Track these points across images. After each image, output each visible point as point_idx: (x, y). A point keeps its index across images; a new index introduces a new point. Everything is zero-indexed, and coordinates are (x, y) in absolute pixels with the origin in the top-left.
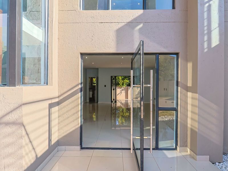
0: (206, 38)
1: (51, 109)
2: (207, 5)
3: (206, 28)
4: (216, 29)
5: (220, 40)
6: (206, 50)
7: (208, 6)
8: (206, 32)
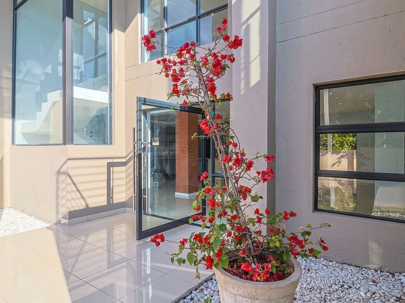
0: (242, 75)
1: (111, 168)
2: (244, 26)
3: (242, 61)
4: (256, 60)
5: (262, 74)
6: (242, 92)
7: (246, 28)
8: (242, 66)
